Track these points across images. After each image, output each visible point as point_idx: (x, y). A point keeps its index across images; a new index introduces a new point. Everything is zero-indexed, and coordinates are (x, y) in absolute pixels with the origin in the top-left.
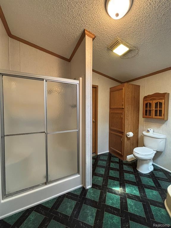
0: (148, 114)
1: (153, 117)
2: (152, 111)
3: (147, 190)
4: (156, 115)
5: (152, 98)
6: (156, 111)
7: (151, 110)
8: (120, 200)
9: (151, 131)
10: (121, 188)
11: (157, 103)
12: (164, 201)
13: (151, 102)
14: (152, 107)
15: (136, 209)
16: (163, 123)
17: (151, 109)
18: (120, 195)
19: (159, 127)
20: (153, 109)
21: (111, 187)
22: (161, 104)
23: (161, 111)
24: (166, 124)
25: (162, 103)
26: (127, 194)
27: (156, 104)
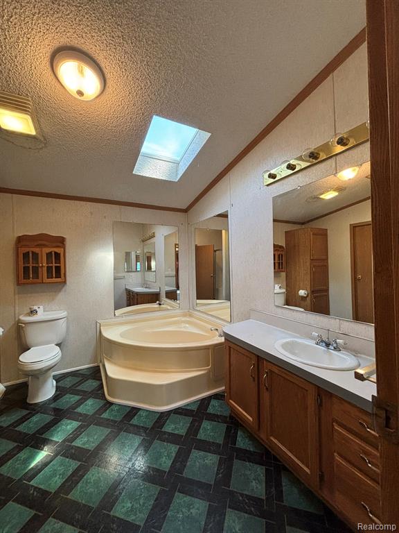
0: (31, 276)
1: (44, 281)
2: (40, 269)
3: (79, 410)
4: (50, 276)
5: (40, 242)
6: (49, 269)
7: (38, 267)
8: (67, 457)
9: (40, 311)
10: (46, 448)
11: (51, 253)
12: (106, 399)
13: (37, 250)
14: (40, 261)
15: (95, 438)
16: (60, 290)
17: (37, 265)
18: (56, 456)
19: (53, 299)
20: (42, 264)
21: (25, 468)
22: (57, 255)
23: (58, 269)
24: (65, 291)
25: (59, 254)
26: (64, 441)
27: (49, 255)
